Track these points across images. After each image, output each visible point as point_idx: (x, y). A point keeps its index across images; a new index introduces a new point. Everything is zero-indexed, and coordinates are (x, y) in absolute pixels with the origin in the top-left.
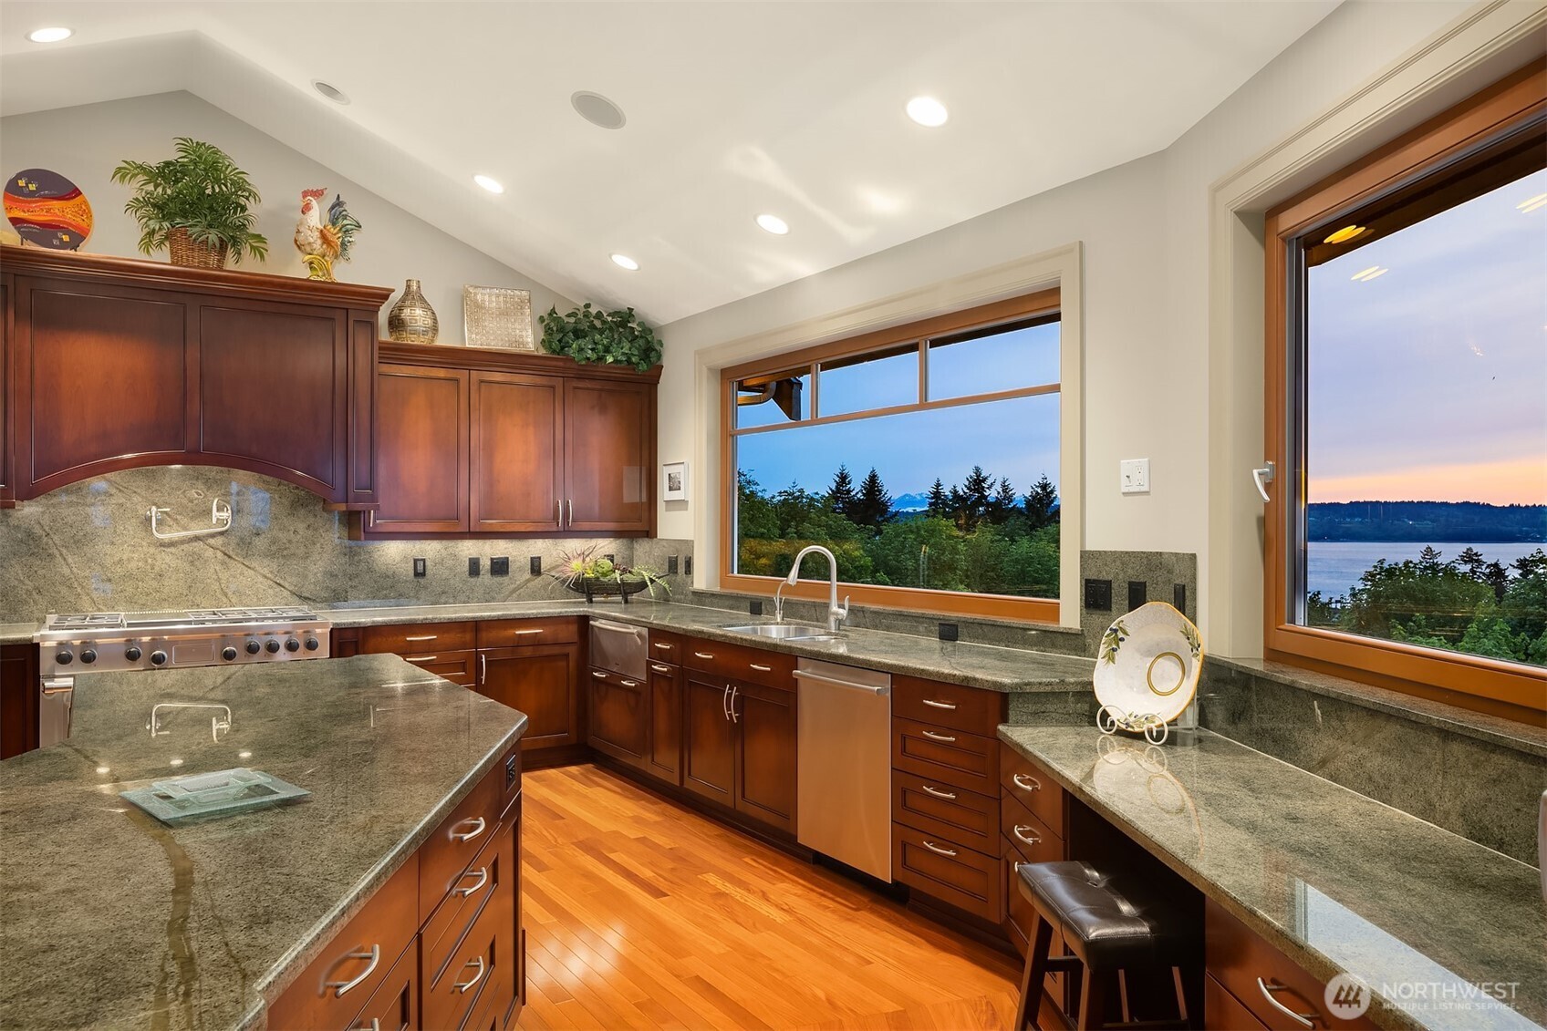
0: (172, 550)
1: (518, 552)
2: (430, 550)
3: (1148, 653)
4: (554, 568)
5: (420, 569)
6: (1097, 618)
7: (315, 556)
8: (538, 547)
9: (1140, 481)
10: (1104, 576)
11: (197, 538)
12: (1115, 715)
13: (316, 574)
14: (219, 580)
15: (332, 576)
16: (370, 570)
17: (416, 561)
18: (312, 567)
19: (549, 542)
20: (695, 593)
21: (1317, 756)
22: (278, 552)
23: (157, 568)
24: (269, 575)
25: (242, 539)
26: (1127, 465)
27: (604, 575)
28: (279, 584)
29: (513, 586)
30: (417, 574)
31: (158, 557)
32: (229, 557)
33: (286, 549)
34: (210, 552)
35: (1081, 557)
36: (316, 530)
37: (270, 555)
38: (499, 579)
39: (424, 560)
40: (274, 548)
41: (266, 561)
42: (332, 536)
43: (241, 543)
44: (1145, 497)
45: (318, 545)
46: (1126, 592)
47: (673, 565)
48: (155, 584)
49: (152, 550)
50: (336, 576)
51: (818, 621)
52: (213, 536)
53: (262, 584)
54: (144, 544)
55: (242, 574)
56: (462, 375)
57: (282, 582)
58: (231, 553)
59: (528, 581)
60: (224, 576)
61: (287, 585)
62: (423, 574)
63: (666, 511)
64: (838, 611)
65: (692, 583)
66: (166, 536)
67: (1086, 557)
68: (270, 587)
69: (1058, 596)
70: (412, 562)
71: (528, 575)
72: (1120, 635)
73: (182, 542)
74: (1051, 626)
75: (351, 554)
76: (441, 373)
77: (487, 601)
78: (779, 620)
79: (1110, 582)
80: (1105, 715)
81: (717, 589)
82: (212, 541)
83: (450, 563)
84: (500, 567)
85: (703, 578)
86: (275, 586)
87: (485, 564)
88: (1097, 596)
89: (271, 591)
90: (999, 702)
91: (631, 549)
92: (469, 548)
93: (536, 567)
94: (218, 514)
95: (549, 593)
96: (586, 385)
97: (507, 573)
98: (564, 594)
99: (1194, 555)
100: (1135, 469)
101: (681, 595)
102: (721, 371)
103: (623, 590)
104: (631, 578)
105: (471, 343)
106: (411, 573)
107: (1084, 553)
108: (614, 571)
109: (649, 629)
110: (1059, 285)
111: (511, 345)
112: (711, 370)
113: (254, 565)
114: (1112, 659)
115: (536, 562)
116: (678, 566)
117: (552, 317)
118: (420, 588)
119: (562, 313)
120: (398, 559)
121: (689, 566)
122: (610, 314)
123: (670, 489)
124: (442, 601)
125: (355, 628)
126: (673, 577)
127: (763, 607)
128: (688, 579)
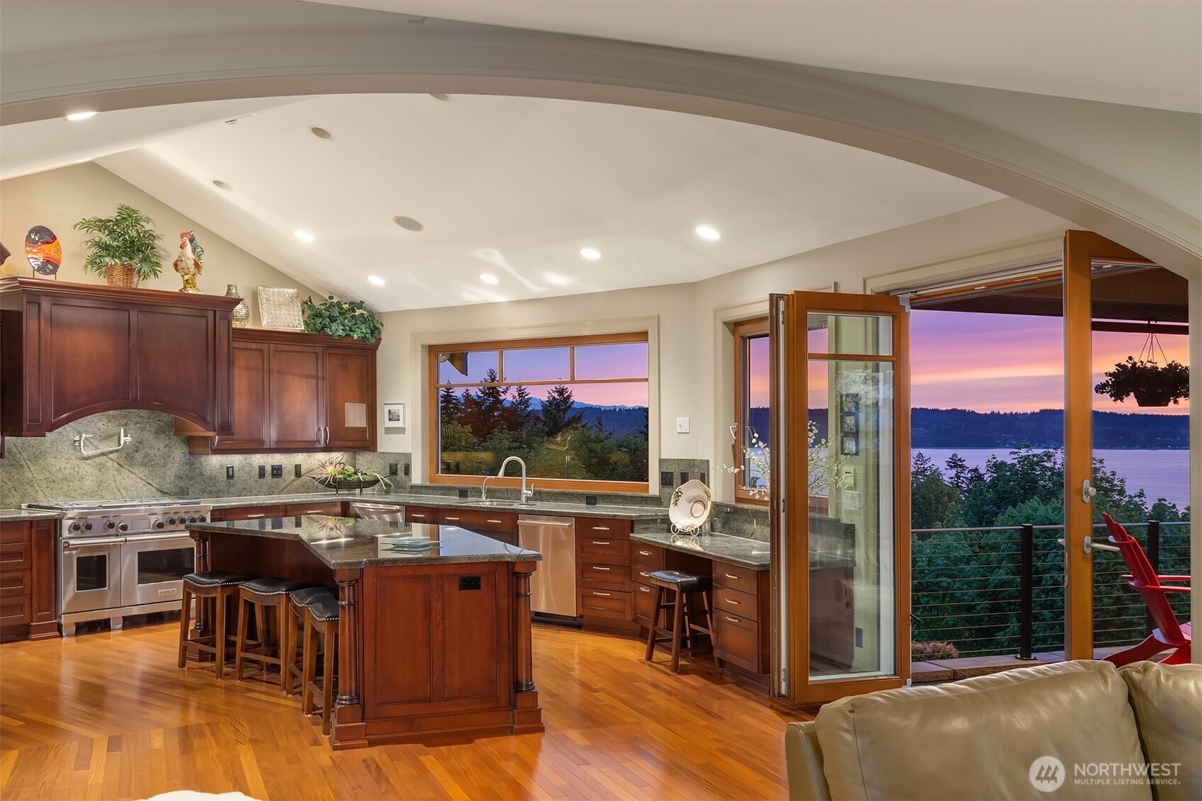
0: (89, 461)
1: (287, 461)
2: (236, 460)
3: (691, 501)
4: (309, 472)
5: (231, 473)
6: (667, 490)
7: (170, 465)
8: (299, 458)
9: (685, 428)
10: (669, 470)
11: (103, 454)
12: (679, 527)
13: (170, 476)
14: (115, 481)
15: (179, 477)
16: (201, 474)
17: (228, 468)
18: (168, 472)
19: (305, 454)
20: (412, 487)
22: (148, 463)
23: (80, 474)
24: (144, 478)
25: (128, 454)
26: (680, 420)
27: (349, 476)
28: (149, 484)
29: (285, 484)
30: (228, 476)
31: (81, 466)
32: (121, 466)
33: (153, 460)
34: (110, 463)
35: (659, 462)
36: (170, 448)
37: (144, 464)
38: (276, 480)
39: (233, 467)
40: (146, 460)
41: (142, 469)
42: (179, 453)
43: (129, 457)
44: (687, 435)
45: (172, 457)
46: (680, 477)
47: (393, 471)
48: (79, 483)
49: (78, 462)
50: (182, 478)
52: (112, 452)
53: (141, 484)
54: (73, 458)
55: (128, 477)
56: (266, 348)
57: (151, 482)
58: (122, 464)
59: (293, 481)
60: (118, 478)
61: (154, 484)
62: (232, 476)
63: (385, 434)
64: (527, 492)
65: (411, 480)
66: (85, 453)
67: (662, 462)
68: (145, 486)
69: (647, 481)
70: (225, 470)
71: (293, 477)
72: (680, 494)
73: (94, 456)
74: (645, 495)
75: (190, 464)
76: (253, 346)
77: (269, 494)
78: (484, 499)
79: (672, 473)
80: (674, 527)
81: (428, 484)
82: (111, 456)
83: (247, 469)
84: (277, 471)
85: (417, 477)
86: (147, 484)
87: (268, 469)
88: (666, 480)
90: (631, 524)
91: (355, 459)
92: (258, 460)
93: (298, 471)
94: (125, 439)
95: (306, 489)
96: (338, 351)
97: (281, 475)
98: (317, 490)
99: (708, 461)
100: (683, 422)
101: (400, 487)
102: (429, 346)
103: (362, 485)
104: (368, 478)
105: (266, 324)
106: (225, 475)
107: (660, 460)
108: (356, 473)
109: (406, 506)
110: (647, 332)
111: (289, 326)
112: (422, 346)
113: (135, 471)
114: (676, 504)
115: (298, 468)
116: (398, 469)
117: (307, 304)
118: (230, 485)
119: (316, 303)
120: (217, 467)
121: (407, 470)
122: (345, 303)
123: (390, 420)
124: (243, 494)
125: (221, 510)
126: (394, 477)
127: (469, 493)
128: (407, 477)
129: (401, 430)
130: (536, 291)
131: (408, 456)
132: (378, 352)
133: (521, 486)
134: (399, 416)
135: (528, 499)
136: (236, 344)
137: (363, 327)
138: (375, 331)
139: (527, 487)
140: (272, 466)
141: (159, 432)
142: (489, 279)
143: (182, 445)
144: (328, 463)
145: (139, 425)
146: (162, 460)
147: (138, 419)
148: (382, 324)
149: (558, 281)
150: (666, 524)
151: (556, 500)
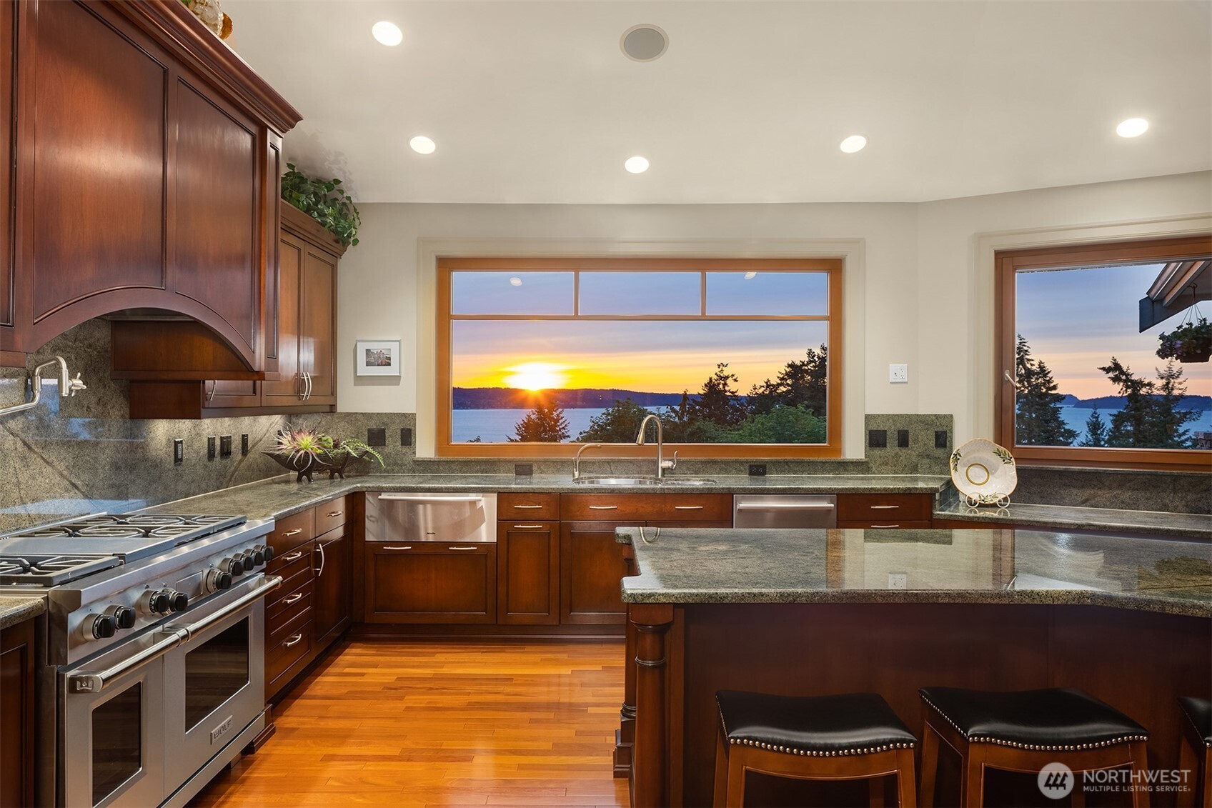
1: (235, 429)
2: (183, 430)
3: (965, 464)
4: (254, 447)
5: (178, 453)
6: (877, 452)
7: (104, 442)
8: (246, 424)
9: (903, 376)
10: (881, 428)
12: (974, 497)
13: (103, 465)
14: (18, 482)
15: (117, 467)
16: (145, 459)
17: (175, 445)
18: (103, 456)
20: (417, 462)
24: (65, 473)
25: (41, 420)
26: (893, 367)
27: (334, 450)
28: (74, 485)
29: (233, 468)
30: (178, 460)
32: (29, 448)
33: (80, 433)
34: (10, 442)
35: (866, 418)
36: (107, 405)
38: (225, 461)
39: (181, 444)
44: (907, 384)
45: (106, 426)
46: (896, 436)
47: (378, 439)
50: (120, 467)
51: (612, 473)
55: (41, 472)
57: (76, 482)
58: (31, 442)
59: (240, 461)
60: (23, 476)
61: (80, 486)
62: (181, 460)
63: (355, 385)
64: (666, 463)
65: (414, 453)
67: (870, 418)
69: (838, 442)
70: (173, 448)
71: (241, 455)
72: (958, 457)
75: (131, 434)
77: (217, 487)
79: (885, 431)
80: (969, 498)
83: (196, 447)
84: (226, 447)
85: (424, 446)
86: (71, 487)
87: (218, 445)
88: (876, 439)
90: (930, 498)
92: (207, 428)
93: (245, 446)
95: (251, 474)
96: (314, 252)
97: (230, 453)
99: (951, 416)
100: (898, 370)
101: (390, 464)
102: (440, 259)
104: (355, 452)
106: (173, 458)
107: (865, 415)
108: (336, 446)
109: (499, 493)
110: (841, 259)
112: (437, 257)
114: (956, 470)
115: (244, 441)
116: (387, 435)
118: (179, 477)
120: (164, 443)
121: (407, 437)
123: (368, 364)
126: (379, 450)
127: (535, 468)
128: (406, 449)
129: (395, 380)
131: (411, 417)
132: (339, 261)
133: (657, 455)
134: (390, 359)
140: (221, 438)
143: (122, 399)
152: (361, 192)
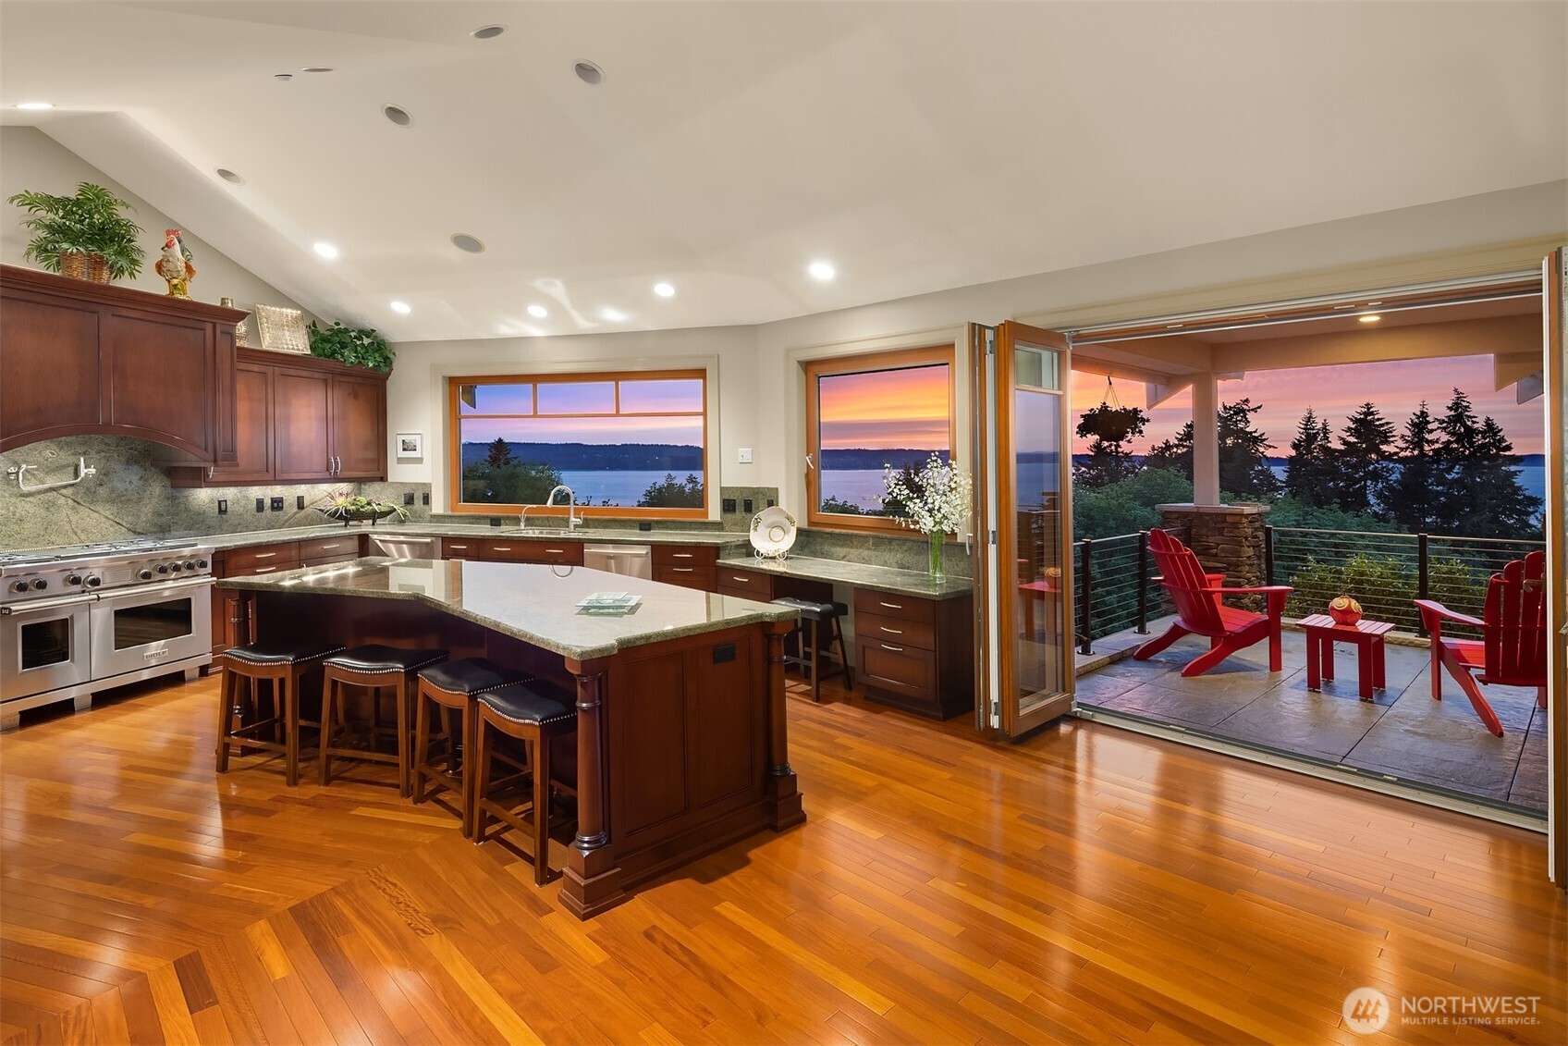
0: (31, 499)
1: (288, 493)
2: (229, 493)
3: (768, 527)
4: (312, 504)
5: (223, 507)
6: (729, 516)
7: (146, 501)
8: (302, 490)
9: (748, 458)
10: (732, 498)
11: (52, 490)
12: (762, 551)
13: (146, 514)
14: (70, 522)
15: (159, 515)
16: (187, 510)
17: (220, 502)
18: (144, 510)
19: (309, 486)
20: (434, 516)
21: (842, 555)
22: (117, 499)
23: (18, 515)
24: (110, 517)
25: (89, 489)
26: (741, 451)
27: (362, 507)
28: (118, 524)
29: (286, 518)
30: (221, 511)
31: (19, 505)
32: (79, 504)
33: (123, 496)
34: (62, 501)
36: (146, 480)
37: (110, 501)
38: (276, 513)
39: (225, 501)
40: (114, 495)
41: (108, 506)
42: (157, 488)
43: (90, 493)
44: (750, 464)
45: (148, 492)
46: (743, 504)
47: (409, 500)
48: (16, 527)
49: (13, 500)
50: (162, 515)
52: (66, 487)
53: (104, 523)
54: (7, 494)
55: (88, 517)
56: (269, 370)
57: (120, 522)
58: (79, 501)
59: (296, 513)
60: (74, 519)
61: (123, 523)
62: (226, 511)
63: (399, 464)
64: (574, 520)
65: (431, 510)
66: (26, 489)
67: (723, 490)
68: (112, 526)
69: (707, 507)
70: (217, 504)
71: (295, 510)
72: (760, 521)
73: (40, 492)
74: (706, 520)
75: (173, 498)
76: (255, 368)
77: (268, 530)
78: (524, 528)
79: (735, 500)
80: (758, 552)
81: (450, 513)
82: (64, 492)
83: (243, 503)
84: (277, 504)
85: (438, 506)
86: (115, 524)
87: (268, 502)
88: (728, 506)
89: (111, 529)
90: (716, 550)
91: (360, 489)
92: (256, 492)
93: (300, 503)
94: (86, 471)
95: (310, 522)
96: (345, 379)
97: (282, 508)
98: (321, 522)
99: (777, 489)
100: (745, 453)
101: (418, 518)
102: (450, 378)
103: (374, 516)
104: (384, 509)
105: (267, 344)
106: (217, 510)
107: (721, 488)
108: (369, 504)
109: (442, 538)
110: (705, 370)
111: (293, 349)
112: (444, 377)
113: (99, 509)
114: (756, 530)
115: (300, 501)
116: (415, 498)
117: (313, 329)
118: (226, 521)
119: (321, 329)
120: (207, 501)
121: (426, 499)
122: (353, 331)
123: (404, 450)
124: (239, 530)
125: (224, 551)
126: (410, 507)
127: (502, 522)
128: (426, 507)
129: (420, 460)
130: (584, 325)
131: (429, 485)
132: (388, 381)
133: (569, 514)
134: (416, 447)
135: (576, 526)
136: (242, 366)
137: (377, 355)
138: (387, 361)
139: (575, 514)
140: (272, 499)
141: (131, 461)
142: (538, 311)
143: (162, 477)
144: (335, 495)
145: (103, 454)
146: (136, 496)
147: (102, 447)
148: (394, 354)
149: (613, 317)
150: (748, 549)
151: (604, 527)
152: (392, 335)
